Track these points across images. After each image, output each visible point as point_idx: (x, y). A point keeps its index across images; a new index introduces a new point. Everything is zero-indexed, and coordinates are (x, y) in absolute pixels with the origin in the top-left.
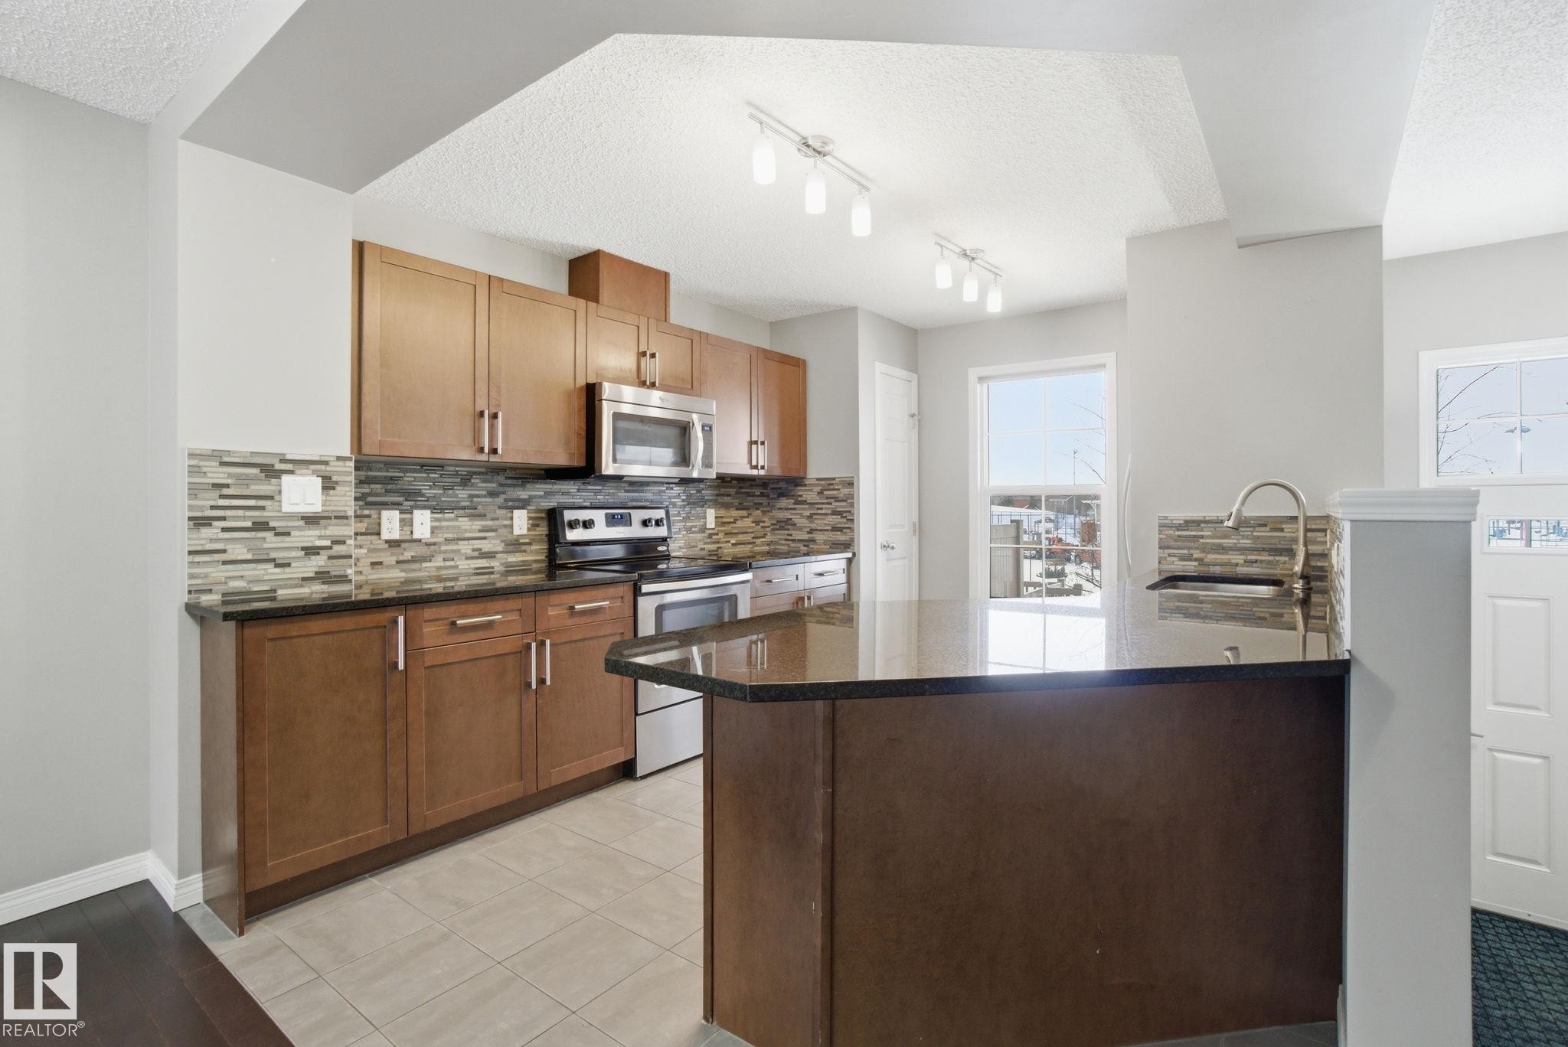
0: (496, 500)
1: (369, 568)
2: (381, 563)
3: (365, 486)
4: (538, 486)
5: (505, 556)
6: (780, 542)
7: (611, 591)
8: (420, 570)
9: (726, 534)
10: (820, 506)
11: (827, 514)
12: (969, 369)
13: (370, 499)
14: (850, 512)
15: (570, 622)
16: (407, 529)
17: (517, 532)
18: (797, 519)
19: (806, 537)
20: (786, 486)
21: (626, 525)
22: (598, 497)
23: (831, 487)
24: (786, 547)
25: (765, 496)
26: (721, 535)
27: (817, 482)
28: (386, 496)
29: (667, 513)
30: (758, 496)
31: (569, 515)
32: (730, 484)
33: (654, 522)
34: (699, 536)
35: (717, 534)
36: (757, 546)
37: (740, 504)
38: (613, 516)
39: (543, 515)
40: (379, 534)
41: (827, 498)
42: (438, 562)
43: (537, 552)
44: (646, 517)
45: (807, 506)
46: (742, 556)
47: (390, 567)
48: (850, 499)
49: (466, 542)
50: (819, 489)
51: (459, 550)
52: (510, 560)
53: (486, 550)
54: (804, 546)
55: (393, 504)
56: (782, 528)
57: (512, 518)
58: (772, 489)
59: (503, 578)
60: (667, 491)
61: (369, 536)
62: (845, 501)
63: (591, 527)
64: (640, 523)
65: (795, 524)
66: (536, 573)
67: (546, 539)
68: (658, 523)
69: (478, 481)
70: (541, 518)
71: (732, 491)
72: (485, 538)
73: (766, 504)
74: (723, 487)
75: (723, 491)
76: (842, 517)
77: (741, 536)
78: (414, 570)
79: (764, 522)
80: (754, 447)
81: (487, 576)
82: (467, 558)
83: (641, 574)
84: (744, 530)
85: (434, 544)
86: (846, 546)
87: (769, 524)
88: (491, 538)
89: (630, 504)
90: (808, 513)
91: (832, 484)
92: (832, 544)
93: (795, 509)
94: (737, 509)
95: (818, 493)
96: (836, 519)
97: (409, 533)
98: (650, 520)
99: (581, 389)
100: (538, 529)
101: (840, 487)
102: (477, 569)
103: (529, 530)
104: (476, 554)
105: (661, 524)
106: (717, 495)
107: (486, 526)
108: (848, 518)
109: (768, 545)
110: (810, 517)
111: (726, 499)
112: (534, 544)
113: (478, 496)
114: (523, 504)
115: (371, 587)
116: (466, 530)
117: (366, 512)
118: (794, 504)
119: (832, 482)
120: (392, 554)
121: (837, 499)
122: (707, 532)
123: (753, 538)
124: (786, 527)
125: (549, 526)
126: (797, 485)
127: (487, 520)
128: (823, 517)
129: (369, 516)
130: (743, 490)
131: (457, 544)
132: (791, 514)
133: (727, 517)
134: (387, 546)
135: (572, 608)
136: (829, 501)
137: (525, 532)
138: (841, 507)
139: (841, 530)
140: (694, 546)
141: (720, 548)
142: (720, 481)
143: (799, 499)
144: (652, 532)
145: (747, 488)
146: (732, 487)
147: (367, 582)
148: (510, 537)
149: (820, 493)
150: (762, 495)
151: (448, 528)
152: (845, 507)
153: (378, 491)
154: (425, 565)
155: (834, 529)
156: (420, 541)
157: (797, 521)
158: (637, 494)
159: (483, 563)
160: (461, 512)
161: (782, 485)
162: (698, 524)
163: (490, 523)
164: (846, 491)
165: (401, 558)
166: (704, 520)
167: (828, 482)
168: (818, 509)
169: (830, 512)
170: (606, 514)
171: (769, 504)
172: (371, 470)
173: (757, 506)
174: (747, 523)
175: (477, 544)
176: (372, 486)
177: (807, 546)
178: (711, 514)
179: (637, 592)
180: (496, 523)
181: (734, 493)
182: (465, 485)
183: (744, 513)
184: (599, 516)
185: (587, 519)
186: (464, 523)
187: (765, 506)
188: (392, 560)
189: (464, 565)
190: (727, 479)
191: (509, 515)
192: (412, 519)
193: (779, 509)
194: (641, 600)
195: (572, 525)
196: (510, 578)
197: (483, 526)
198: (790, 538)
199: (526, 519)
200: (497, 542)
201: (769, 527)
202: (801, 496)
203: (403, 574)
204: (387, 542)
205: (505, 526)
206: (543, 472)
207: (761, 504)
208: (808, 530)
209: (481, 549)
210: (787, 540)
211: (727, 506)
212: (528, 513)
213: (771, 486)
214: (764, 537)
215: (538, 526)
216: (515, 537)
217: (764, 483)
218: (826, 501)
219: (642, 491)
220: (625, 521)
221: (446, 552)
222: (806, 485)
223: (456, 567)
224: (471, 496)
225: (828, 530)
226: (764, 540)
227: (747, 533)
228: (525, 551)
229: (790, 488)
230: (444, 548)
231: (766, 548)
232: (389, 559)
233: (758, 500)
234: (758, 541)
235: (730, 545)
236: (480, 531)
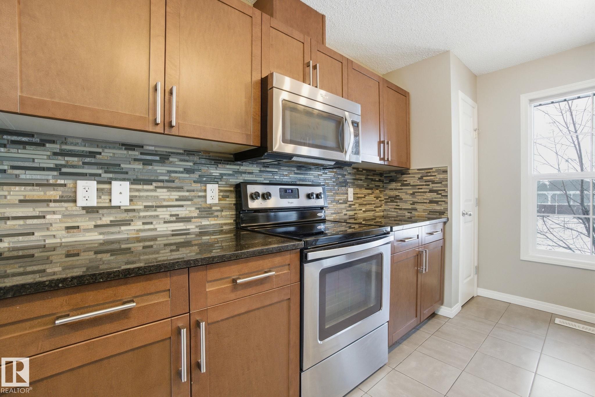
0: (192, 175)
1: (64, 232)
2: (78, 227)
3: (60, 157)
4: (228, 166)
5: (200, 220)
6: (391, 210)
7: (277, 260)
8: (119, 232)
9: (359, 205)
10: (420, 187)
11: (426, 192)
12: (521, 95)
13: (64, 170)
14: (444, 190)
15: (232, 296)
16: (105, 198)
17: (209, 201)
18: (403, 196)
19: (410, 207)
20: (395, 175)
21: (294, 197)
22: (276, 177)
23: (429, 174)
24: (395, 213)
25: (381, 181)
26: (357, 205)
27: (418, 171)
28: (83, 168)
29: (324, 189)
30: (377, 181)
31: (251, 189)
32: (361, 173)
33: (315, 196)
34: (343, 206)
35: (354, 205)
36: (377, 212)
37: (368, 185)
38: (286, 190)
39: (232, 189)
40: (75, 201)
41: (426, 182)
42: (138, 225)
43: (226, 217)
44: (310, 192)
45: (410, 187)
46: (369, 218)
47: (87, 230)
48: (444, 182)
49: (165, 209)
50: (419, 176)
51: (157, 216)
52: (203, 223)
53: (183, 216)
54: (408, 213)
55: (92, 175)
56: (392, 201)
57: (205, 191)
58: (385, 177)
59: (198, 238)
60: (323, 175)
61: (63, 203)
62: (441, 183)
63: (268, 199)
64: (305, 196)
65: (402, 199)
66: (226, 233)
67: (234, 207)
68: (318, 196)
69: (176, 160)
70: (231, 191)
71: (363, 177)
72: (182, 206)
73: (382, 186)
74: (359, 174)
75: (358, 177)
76: (438, 194)
77: (368, 206)
78: (112, 233)
79: (381, 197)
80: (382, 145)
81: (184, 237)
82: (165, 222)
83: (306, 241)
84: (370, 203)
85: (134, 210)
86: (441, 213)
87: (383, 199)
88: (188, 206)
89: (298, 183)
90: (411, 192)
91: (430, 172)
92: (430, 212)
93: (402, 189)
94: (366, 189)
95: (419, 178)
96: (434, 195)
97: (108, 201)
98: (312, 194)
99: (256, 83)
100: (228, 199)
101: (435, 174)
102: (173, 231)
103: (220, 200)
104: (174, 219)
105: (320, 197)
106: (354, 179)
107: (183, 196)
108: (442, 194)
109: (383, 211)
110: (413, 194)
111: (360, 182)
112: (224, 211)
113: (176, 172)
114: (214, 180)
115: (66, 249)
116: (164, 200)
117: (62, 182)
118: (401, 186)
119: (430, 171)
120: (90, 219)
121: (433, 182)
122: (349, 203)
123: (375, 207)
124: (395, 201)
125: (236, 198)
126: (403, 174)
127: (184, 191)
128: (422, 194)
129: (65, 185)
130: (369, 177)
131: (155, 210)
132: (399, 192)
133: (360, 194)
134: (84, 212)
135: (234, 281)
136: (428, 183)
137: (216, 201)
138: (437, 187)
139: (437, 202)
140: (340, 213)
141: (356, 213)
142: (355, 170)
143: (405, 183)
144: (314, 203)
145: (372, 176)
146: (363, 175)
147: (61, 245)
148: (204, 205)
149: (421, 178)
150: (380, 181)
151: (147, 197)
152: (441, 187)
153: (75, 163)
154: (123, 228)
155: (431, 202)
156: (119, 207)
157: (403, 197)
158: (303, 176)
159: (180, 226)
160: (160, 184)
161: (393, 174)
162: (343, 198)
163: (187, 194)
164: (441, 176)
165: (99, 222)
166: (347, 195)
167: (426, 171)
168: (419, 189)
169: (428, 190)
170: (280, 189)
171: (383, 186)
172: (66, 144)
173: (377, 187)
174: (371, 198)
175: (175, 211)
176: (67, 158)
177: (411, 213)
178: (351, 191)
179: (303, 259)
180: (193, 194)
181: (364, 178)
182: (164, 162)
183: (370, 191)
184: (275, 190)
185: (265, 192)
186: (163, 193)
187: (381, 188)
188: (91, 224)
189: (162, 228)
190: (360, 169)
191: (203, 188)
192: (111, 189)
193: (390, 189)
194: (307, 267)
195: (255, 196)
196: (204, 238)
197: (180, 196)
198: (397, 207)
199: (217, 191)
200: (193, 209)
201: (383, 200)
202: (406, 181)
203: (101, 237)
204: (84, 208)
205: (199, 197)
206: (232, 156)
207: (379, 186)
208: (411, 202)
209: (178, 215)
210: (395, 209)
211: (360, 187)
212: (219, 187)
213: (385, 175)
214: (380, 207)
215: (228, 197)
216: (208, 206)
217: (380, 173)
218: (425, 184)
219: (307, 174)
220: (295, 194)
221: (145, 217)
222: (409, 174)
223: (155, 229)
224: (170, 172)
225: (426, 203)
226: (380, 208)
227: (371, 204)
228: (217, 216)
229: (397, 176)
230: (142, 214)
231: (382, 214)
232: (86, 223)
233: (377, 184)
234: (377, 209)
235: (362, 211)
236: (177, 200)
